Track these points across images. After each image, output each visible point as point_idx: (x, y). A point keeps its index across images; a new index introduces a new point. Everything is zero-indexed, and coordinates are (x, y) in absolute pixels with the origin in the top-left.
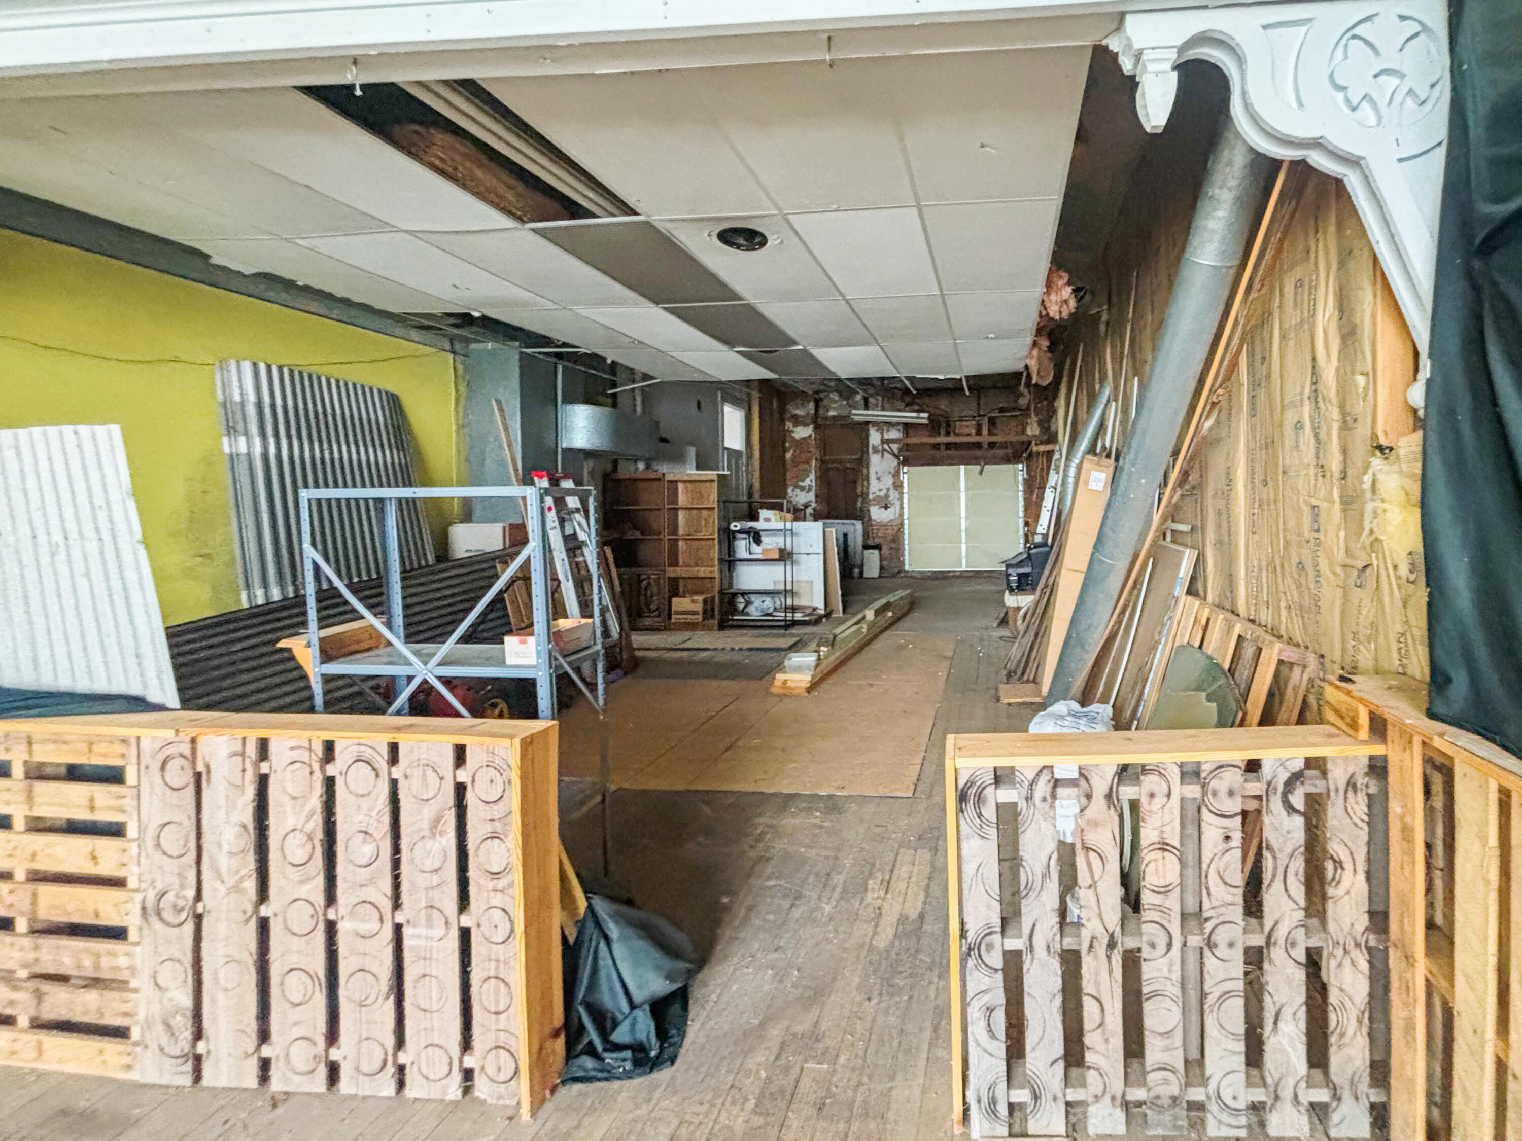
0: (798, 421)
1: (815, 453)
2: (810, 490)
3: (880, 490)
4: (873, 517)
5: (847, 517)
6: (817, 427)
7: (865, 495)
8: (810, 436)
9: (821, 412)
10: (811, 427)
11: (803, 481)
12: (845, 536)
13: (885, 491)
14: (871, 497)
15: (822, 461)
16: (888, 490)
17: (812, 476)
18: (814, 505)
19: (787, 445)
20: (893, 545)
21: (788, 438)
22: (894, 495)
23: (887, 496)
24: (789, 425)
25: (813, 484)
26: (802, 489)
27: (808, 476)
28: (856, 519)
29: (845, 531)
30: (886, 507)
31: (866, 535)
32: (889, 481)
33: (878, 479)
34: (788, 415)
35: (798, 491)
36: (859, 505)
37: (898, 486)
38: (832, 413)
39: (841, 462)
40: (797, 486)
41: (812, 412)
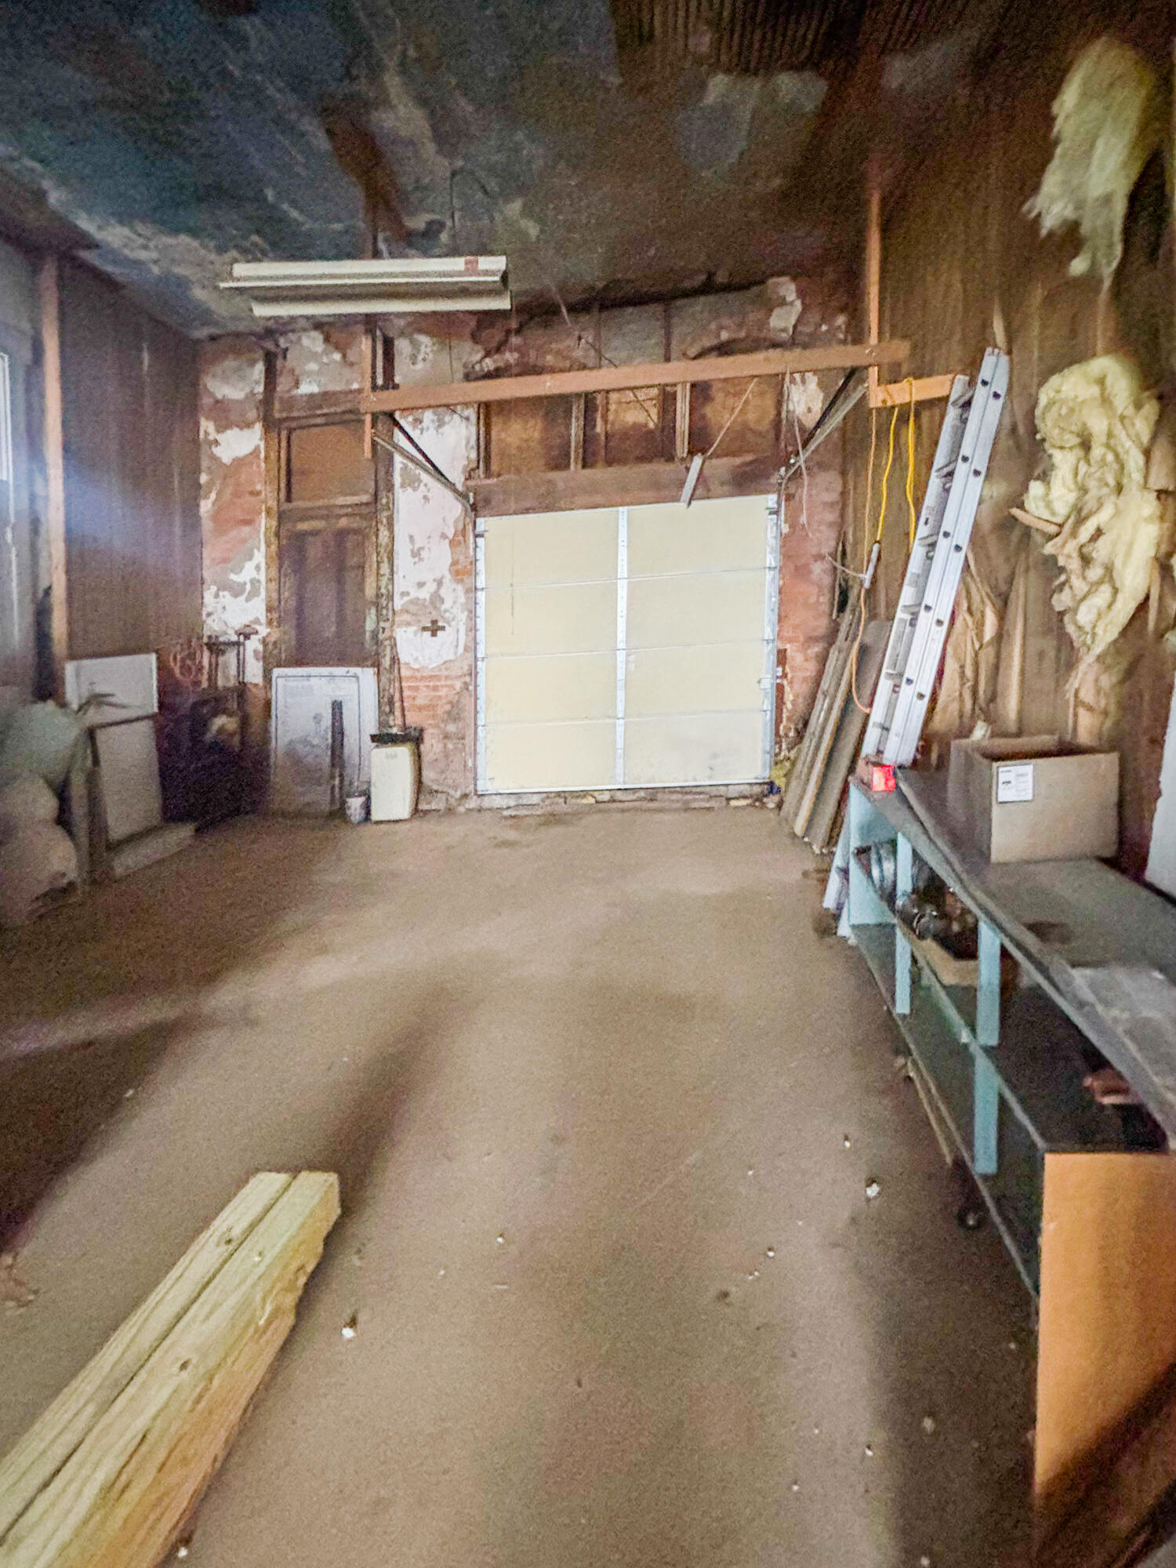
0: (226, 416)
1: (269, 495)
2: (254, 593)
3: (421, 585)
4: (404, 657)
5: (342, 660)
6: (270, 425)
7: (382, 601)
8: (257, 450)
9: (283, 384)
10: (258, 427)
11: (238, 570)
12: (337, 707)
13: (431, 587)
14: (399, 603)
15: (281, 517)
16: (440, 583)
17: (260, 557)
18: (263, 631)
19: (204, 478)
20: (451, 728)
21: (205, 463)
22: (453, 596)
23: (437, 599)
24: (207, 426)
25: (262, 577)
26: (236, 591)
27: (250, 557)
28: (360, 663)
29: (339, 695)
30: (434, 629)
31: (387, 703)
32: (440, 557)
33: (416, 554)
34: (206, 401)
35: (226, 597)
36: (370, 625)
37: (463, 571)
38: (307, 388)
39: (329, 514)
40: (225, 586)
41: (260, 389)
